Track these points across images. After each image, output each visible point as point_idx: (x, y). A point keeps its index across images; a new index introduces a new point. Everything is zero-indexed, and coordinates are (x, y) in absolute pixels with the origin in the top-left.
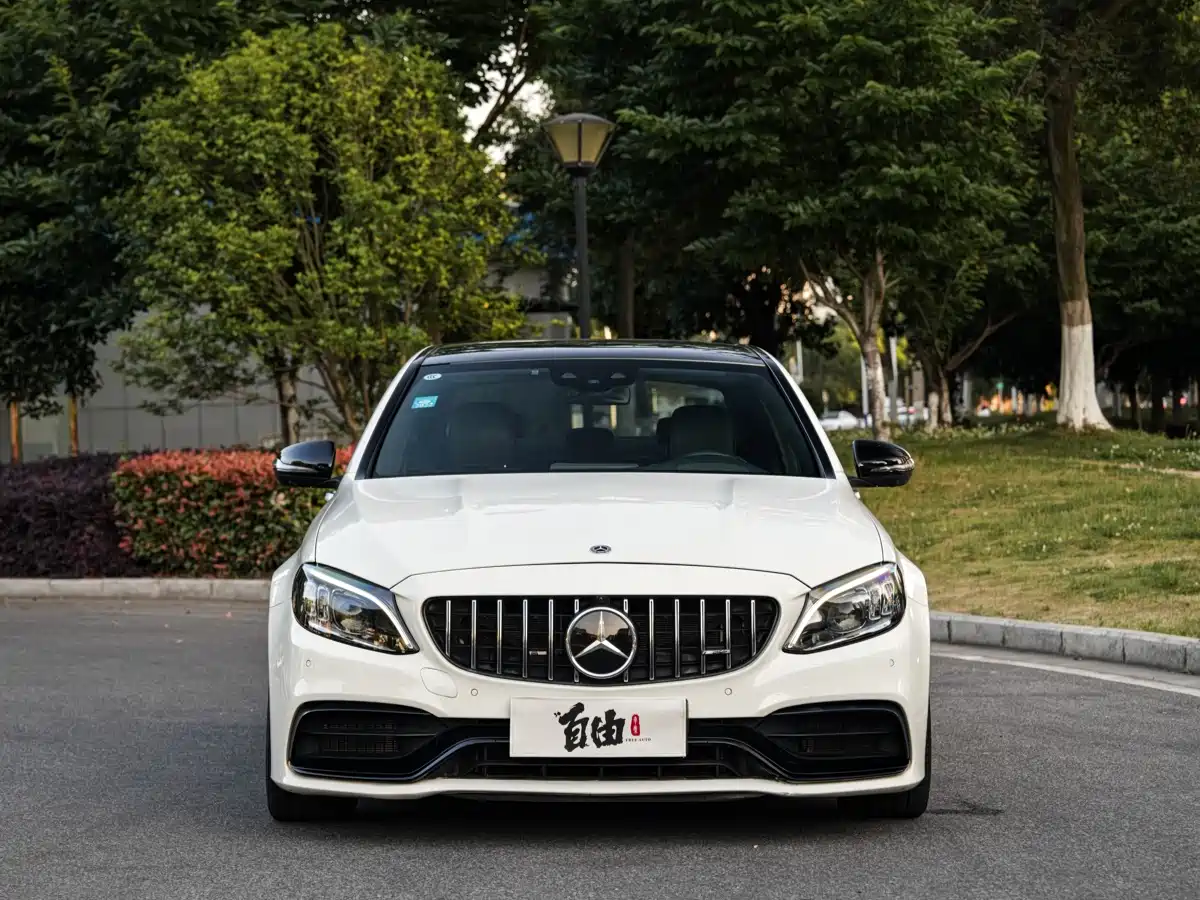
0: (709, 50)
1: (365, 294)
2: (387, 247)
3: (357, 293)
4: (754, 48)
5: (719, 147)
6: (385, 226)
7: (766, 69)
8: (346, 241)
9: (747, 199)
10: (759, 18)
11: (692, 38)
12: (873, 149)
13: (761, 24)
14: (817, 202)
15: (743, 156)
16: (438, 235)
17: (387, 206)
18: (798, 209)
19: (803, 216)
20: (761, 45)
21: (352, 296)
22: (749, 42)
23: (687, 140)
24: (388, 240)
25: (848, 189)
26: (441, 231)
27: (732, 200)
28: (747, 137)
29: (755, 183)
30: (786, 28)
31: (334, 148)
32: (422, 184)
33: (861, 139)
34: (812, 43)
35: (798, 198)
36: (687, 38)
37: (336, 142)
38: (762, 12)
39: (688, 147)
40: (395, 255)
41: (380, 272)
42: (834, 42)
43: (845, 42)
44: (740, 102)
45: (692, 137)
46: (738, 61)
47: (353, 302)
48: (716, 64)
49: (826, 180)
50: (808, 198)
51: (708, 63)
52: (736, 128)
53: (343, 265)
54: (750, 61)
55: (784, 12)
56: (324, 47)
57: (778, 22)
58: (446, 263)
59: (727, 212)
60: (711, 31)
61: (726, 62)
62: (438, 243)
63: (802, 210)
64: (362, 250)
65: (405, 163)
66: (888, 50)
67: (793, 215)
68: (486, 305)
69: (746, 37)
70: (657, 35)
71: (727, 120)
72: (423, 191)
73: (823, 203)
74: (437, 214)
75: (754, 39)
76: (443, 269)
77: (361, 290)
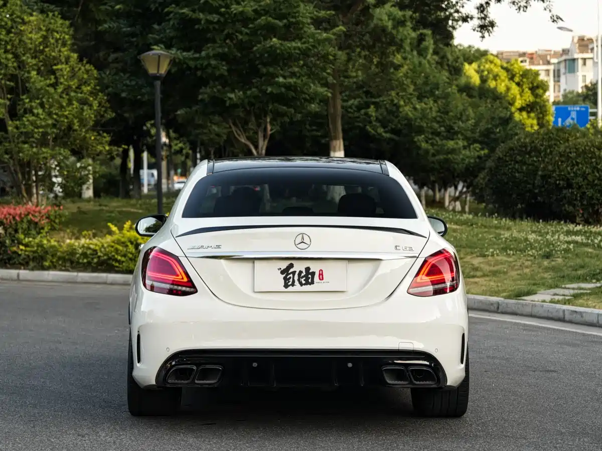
0: (198, 21)
1: (42, 132)
2: (52, 110)
3: (39, 132)
4: (219, 21)
5: (199, 66)
6: (51, 100)
7: (223, 31)
8: (31, 106)
9: (208, 90)
10: (221, 7)
11: (190, 16)
12: (271, 70)
13: (223, 10)
14: (241, 93)
15: (209, 70)
16: (73, 104)
17: (51, 90)
18: (232, 96)
19: (235, 99)
20: (222, 20)
21: (36, 133)
22: (215, 18)
23: (185, 63)
24: (51, 107)
25: (257, 87)
26: (74, 102)
27: (201, 91)
28: (213, 62)
29: (211, 83)
30: (235, 12)
31: (23, 61)
32: (66, 80)
33: (265, 65)
34: (244, 19)
35: (233, 91)
36: (188, 15)
37: (24, 58)
38: (223, 4)
39: (185, 66)
40: (56, 114)
41: (50, 122)
42: (255, 19)
43: (262, 20)
44: (209, 45)
45: (187, 61)
46: (211, 27)
47: (36, 136)
48: (201, 28)
49: (244, 82)
50: (236, 91)
51: (197, 27)
52: (208, 57)
53: (32, 118)
54: (217, 26)
55: (232, 4)
56: (13, 11)
57: (230, 9)
58: (76, 118)
59: (200, 97)
60: (197, 12)
61: (205, 27)
62: (73, 108)
63: (233, 96)
64: (40, 111)
65: (58, 69)
66: (281, 24)
67: (230, 99)
68: (93, 138)
69: (214, 15)
70: (171, 12)
71: (203, 53)
72: (66, 83)
73: (244, 93)
74: (72, 94)
75: (219, 16)
76: (76, 121)
77: (41, 130)
